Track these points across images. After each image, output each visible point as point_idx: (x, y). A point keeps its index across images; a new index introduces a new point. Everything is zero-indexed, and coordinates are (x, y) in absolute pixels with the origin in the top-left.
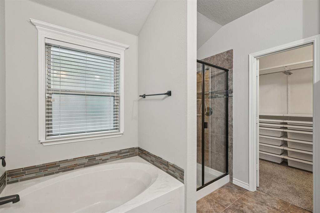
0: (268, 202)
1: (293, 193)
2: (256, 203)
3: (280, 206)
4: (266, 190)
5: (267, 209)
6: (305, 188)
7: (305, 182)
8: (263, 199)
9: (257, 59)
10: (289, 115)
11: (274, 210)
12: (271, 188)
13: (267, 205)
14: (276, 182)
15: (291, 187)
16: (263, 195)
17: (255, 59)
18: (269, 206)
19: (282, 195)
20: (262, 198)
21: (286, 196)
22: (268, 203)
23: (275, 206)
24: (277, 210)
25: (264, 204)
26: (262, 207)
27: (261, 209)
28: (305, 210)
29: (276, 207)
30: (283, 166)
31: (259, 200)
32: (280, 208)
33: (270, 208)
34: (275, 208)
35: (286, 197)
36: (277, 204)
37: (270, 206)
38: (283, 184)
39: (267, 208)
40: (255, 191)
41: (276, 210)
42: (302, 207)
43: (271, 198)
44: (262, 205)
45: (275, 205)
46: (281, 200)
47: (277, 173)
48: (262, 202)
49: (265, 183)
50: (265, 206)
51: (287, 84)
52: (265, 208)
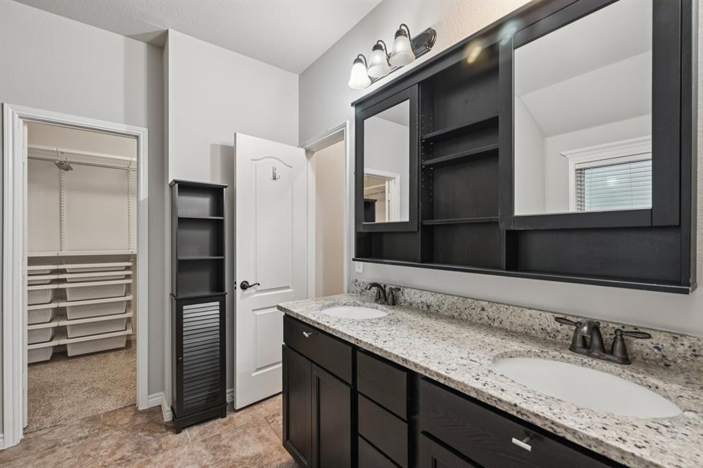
0: (63, 438)
1: (98, 396)
2: (38, 458)
3: (88, 430)
4: (48, 422)
5: (67, 450)
6: (111, 378)
7: (106, 371)
8: (50, 441)
9: (24, 122)
10: (65, 253)
11: (81, 442)
12: (55, 412)
13: (65, 444)
14: (58, 397)
15: (89, 390)
16: (45, 434)
17: (21, 121)
18: (69, 443)
19: (82, 409)
20: (46, 441)
21: (90, 407)
22: (64, 441)
23: (80, 435)
24: (87, 437)
25: (56, 448)
26: (55, 454)
27: (57, 459)
28: (125, 407)
29: (83, 435)
30: (57, 363)
31: (42, 448)
32: (89, 431)
33: (72, 445)
34: (81, 438)
35: (90, 409)
36: (80, 430)
37: (70, 441)
38: (75, 392)
39: (67, 448)
40: (22, 440)
41: (84, 440)
42: (120, 407)
43: (64, 428)
44: (54, 451)
45: (78, 433)
46: (84, 419)
47: (52, 380)
48: (50, 448)
49: (38, 411)
50: (60, 449)
51: (61, 190)
52: (63, 452)
